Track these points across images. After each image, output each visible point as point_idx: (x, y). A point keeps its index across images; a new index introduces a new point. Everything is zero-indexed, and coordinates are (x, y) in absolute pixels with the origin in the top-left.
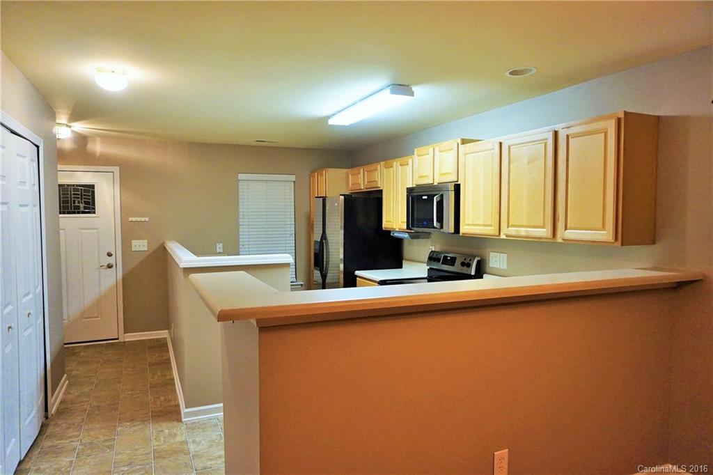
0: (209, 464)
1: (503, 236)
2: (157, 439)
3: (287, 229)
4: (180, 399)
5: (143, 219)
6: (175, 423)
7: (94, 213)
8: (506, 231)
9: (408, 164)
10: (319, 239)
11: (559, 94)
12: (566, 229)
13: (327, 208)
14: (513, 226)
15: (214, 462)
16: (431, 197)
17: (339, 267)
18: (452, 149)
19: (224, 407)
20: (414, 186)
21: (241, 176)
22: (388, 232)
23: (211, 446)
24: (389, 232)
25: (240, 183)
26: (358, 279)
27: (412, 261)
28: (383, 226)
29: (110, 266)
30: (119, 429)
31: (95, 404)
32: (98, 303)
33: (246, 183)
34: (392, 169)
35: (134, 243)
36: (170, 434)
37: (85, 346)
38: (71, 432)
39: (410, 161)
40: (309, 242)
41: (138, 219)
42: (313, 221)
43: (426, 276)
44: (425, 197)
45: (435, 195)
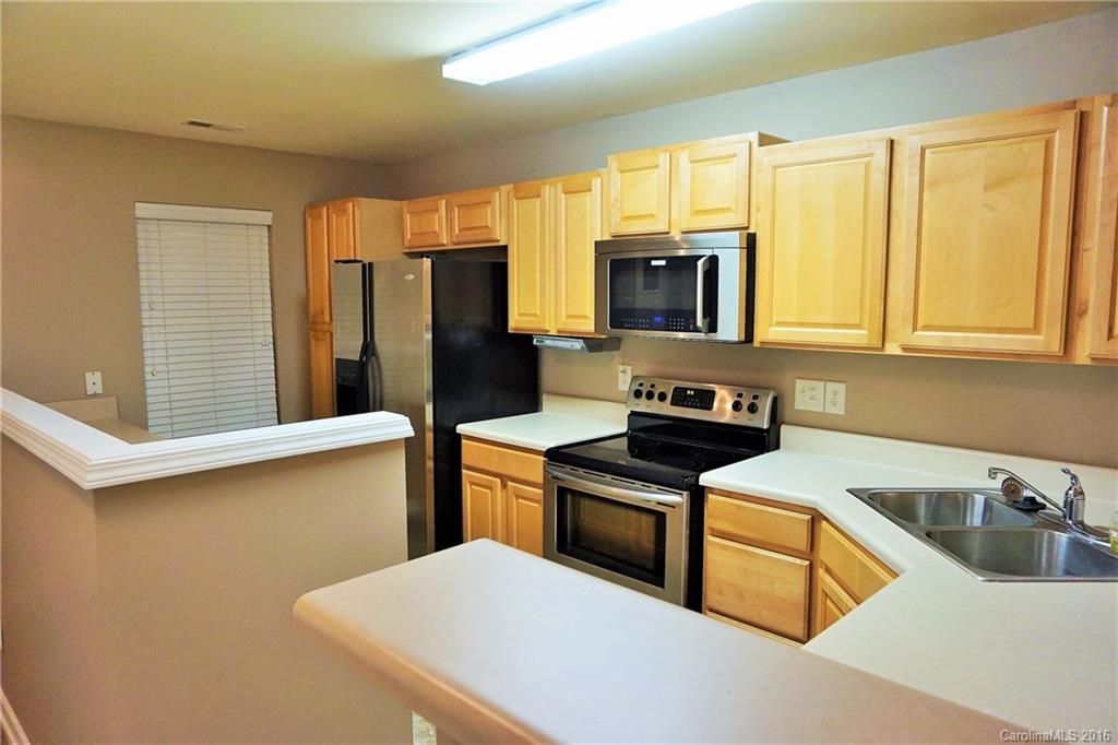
1: (893, 349)
3: (256, 333)
8: (906, 339)
9: (588, 190)
10: (354, 354)
14: (927, 328)
18: (730, 157)
20: (609, 238)
21: (142, 209)
24: (529, 337)
25: (141, 226)
26: (464, 441)
27: (569, 395)
28: (510, 325)
33: (153, 226)
39: (596, 183)
40: (332, 359)
43: (624, 429)
44: (658, 263)
45: (701, 257)
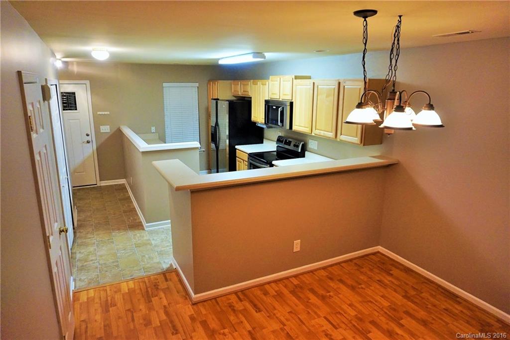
0: (163, 249)
1: (313, 134)
2: (134, 238)
4: (141, 219)
5: (106, 113)
6: (142, 231)
7: (76, 109)
8: (315, 132)
9: (266, 85)
10: (214, 125)
11: (347, 56)
12: (341, 135)
13: (219, 107)
14: (318, 129)
15: (165, 248)
16: (278, 108)
17: (226, 141)
18: (289, 81)
19: (171, 222)
20: (269, 99)
21: (165, 85)
22: (255, 123)
23: (162, 241)
25: (164, 89)
27: (269, 140)
28: (252, 119)
29: (88, 142)
30: (113, 234)
31: (96, 222)
32: (83, 164)
33: (168, 89)
34: (257, 86)
35: (102, 127)
36: (140, 236)
37: (78, 189)
38: (89, 236)
39: (267, 83)
40: (208, 126)
41: (103, 113)
42: (210, 112)
43: (275, 150)
44: (274, 107)
45: (280, 107)
